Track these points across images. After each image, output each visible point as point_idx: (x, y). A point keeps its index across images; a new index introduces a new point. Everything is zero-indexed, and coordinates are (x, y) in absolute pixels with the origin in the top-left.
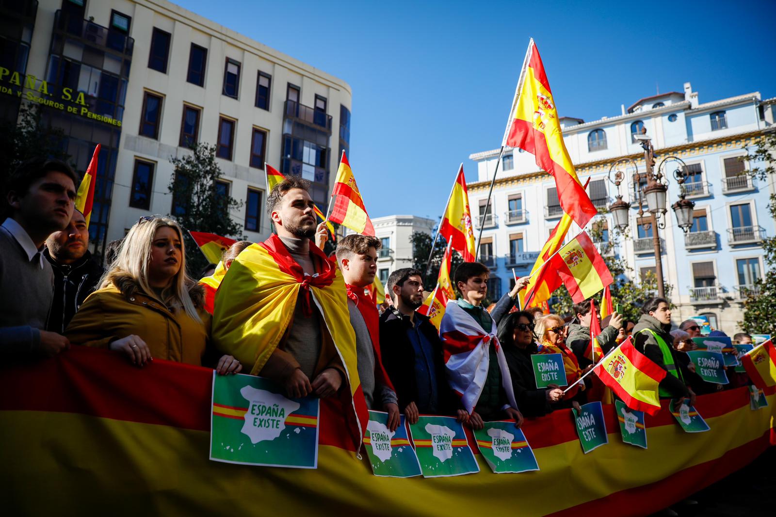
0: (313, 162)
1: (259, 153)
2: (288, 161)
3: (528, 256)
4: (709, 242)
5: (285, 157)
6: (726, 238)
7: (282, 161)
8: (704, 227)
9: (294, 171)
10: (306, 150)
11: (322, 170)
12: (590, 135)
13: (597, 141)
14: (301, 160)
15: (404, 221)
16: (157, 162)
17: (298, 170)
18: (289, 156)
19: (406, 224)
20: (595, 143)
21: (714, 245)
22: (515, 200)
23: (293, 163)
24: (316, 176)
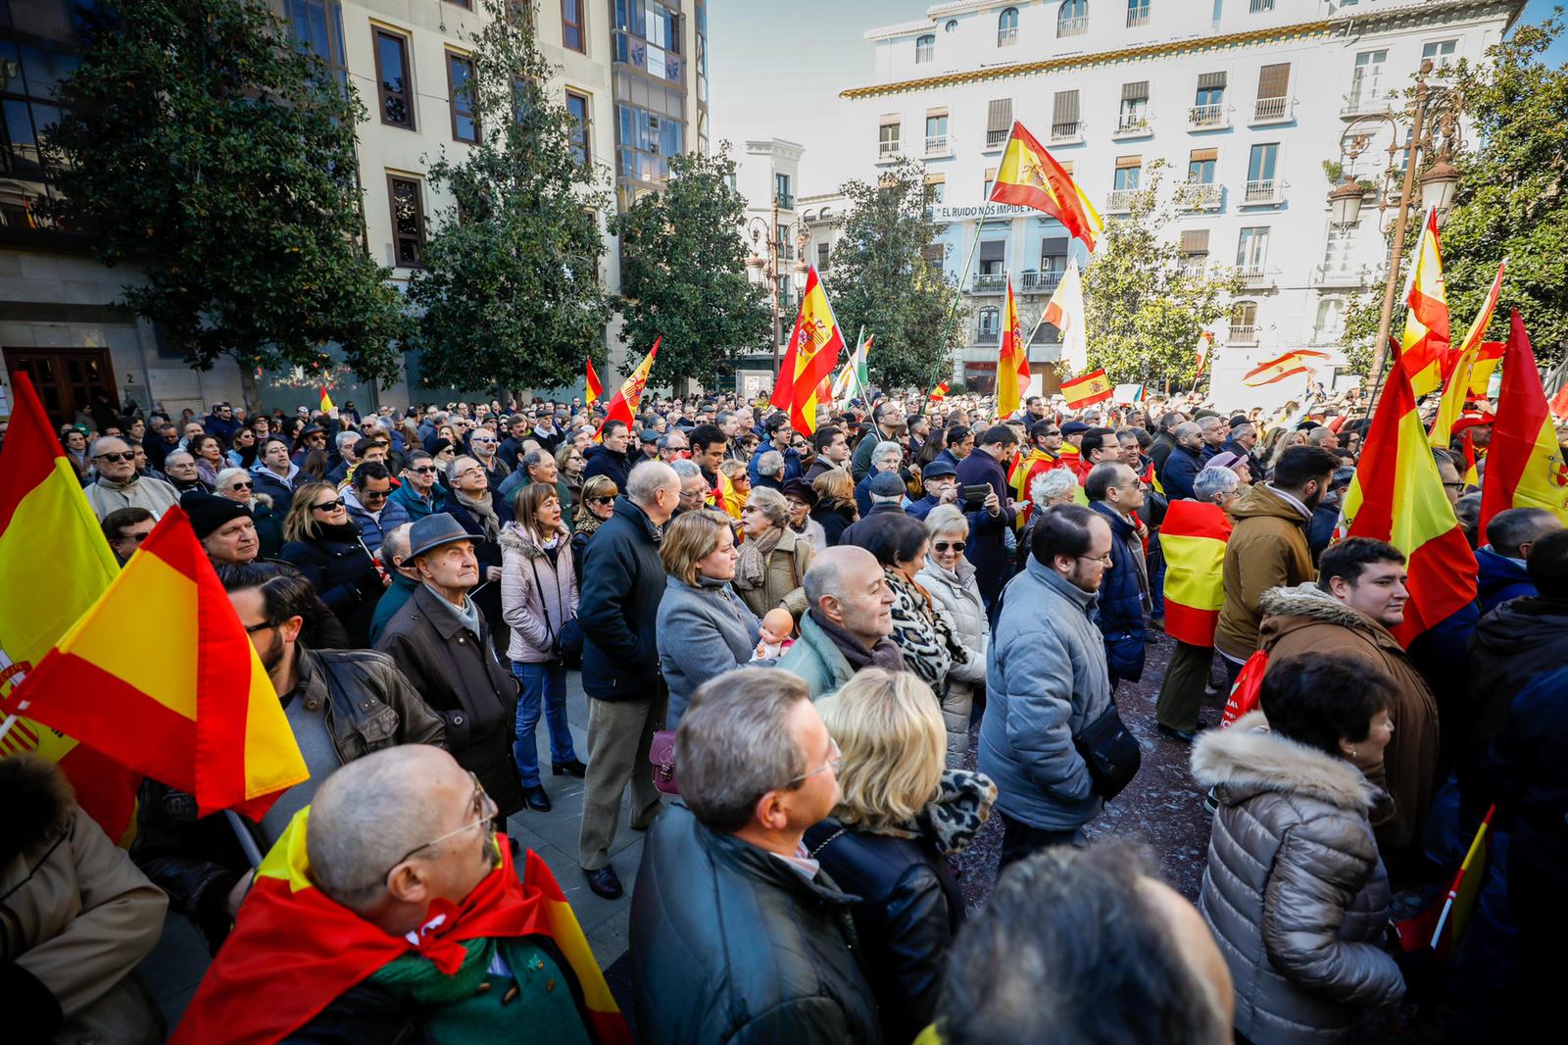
0: (661, 42)
1: (573, 21)
2: (623, 37)
3: (951, 212)
4: (1213, 201)
5: (617, 30)
6: (1236, 197)
7: (613, 38)
8: (1208, 177)
9: (634, 58)
10: (649, 15)
11: (676, 59)
12: (1063, 7)
13: (1073, 18)
14: (643, 37)
15: (759, 145)
16: (410, 32)
17: (641, 58)
18: (625, 28)
19: (762, 151)
20: (1069, 22)
21: (1219, 205)
22: (938, 117)
23: (633, 43)
24: (668, 70)
